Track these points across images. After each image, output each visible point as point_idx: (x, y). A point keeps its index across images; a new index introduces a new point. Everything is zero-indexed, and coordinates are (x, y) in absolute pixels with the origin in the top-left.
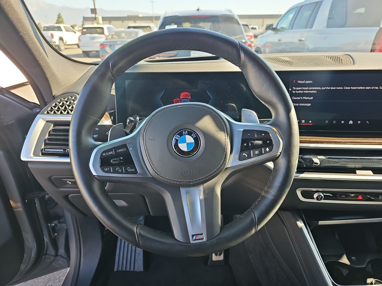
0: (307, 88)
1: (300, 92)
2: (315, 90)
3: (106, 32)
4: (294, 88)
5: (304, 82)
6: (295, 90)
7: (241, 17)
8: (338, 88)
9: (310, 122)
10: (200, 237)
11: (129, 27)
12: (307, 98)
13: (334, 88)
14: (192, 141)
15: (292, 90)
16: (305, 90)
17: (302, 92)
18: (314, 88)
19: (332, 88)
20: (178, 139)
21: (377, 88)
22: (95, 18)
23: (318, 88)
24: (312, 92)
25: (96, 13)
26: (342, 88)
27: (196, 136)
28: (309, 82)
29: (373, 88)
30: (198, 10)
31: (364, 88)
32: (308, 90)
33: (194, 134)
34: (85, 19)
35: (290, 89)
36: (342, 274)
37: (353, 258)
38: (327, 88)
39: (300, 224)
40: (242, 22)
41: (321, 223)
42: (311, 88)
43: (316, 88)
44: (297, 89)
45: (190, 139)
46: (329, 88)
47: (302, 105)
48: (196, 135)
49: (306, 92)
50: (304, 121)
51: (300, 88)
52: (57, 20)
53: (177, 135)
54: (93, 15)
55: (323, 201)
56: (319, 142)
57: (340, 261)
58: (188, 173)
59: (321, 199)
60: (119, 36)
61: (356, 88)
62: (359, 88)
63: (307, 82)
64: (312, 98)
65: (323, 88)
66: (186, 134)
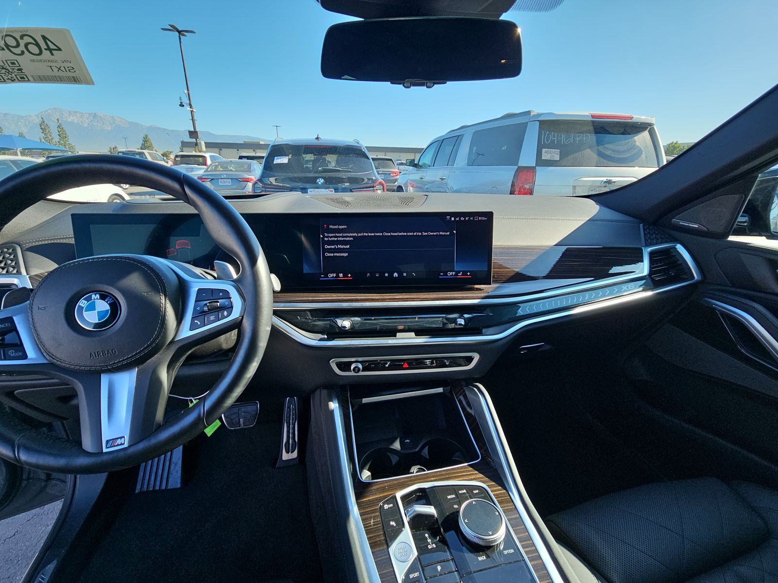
0: (341, 235)
1: (333, 239)
2: (350, 237)
3: (209, 162)
4: (326, 235)
5: (337, 227)
6: (327, 237)
7: (370, 149)
8: (377, 234)
9: (349, 275)
10: (119, 442)
11: (241, 158)
12: (342, 247)
13: (373, 234)
14: (108, 307)
15: (324, 237)
16: (339, 237)
17: (336, 239)
18: (349, 235)
19: (370, 234)
20: (83, 306)
21: (420, 234)
22: (196, 144)
23: (354, 235)
24: (348, 239)
25: (197, 138)
26: (381, 234)
27: (113, 301)
28: (343, 227)
29: (415, 234)
30: (317, 138)
31: (406, 234)
32: (343, 237)
33: (111, 297)
34: (184, 145)
35: (321, 236)
36: (391, 461)
37: (407, 441)
38: (365, 234)
39: (334, 405)
40: (371, 156)
41: (365, 400)
42: (345, 235)
43: (351, 235)
44: (330, 235)
45: (103, 306)
46: (367, 234)
47: (338, 255)
48: (113, 299)
49: (341, 239)
50: (342, 274)
51: (332, 235)
52: (142, 144)
53: (83, 301)
54: (194, 140)
55: (361, 373)
56: (353, 301)
57: (392, 447)
58: (100, 353)
59: (359, 370)
60: (225, 169)
61: (396, 234)
62: (401, 234)
63: (341, 227)
64: (348, 247)
65: (359, 235)
66: (97, 299)
